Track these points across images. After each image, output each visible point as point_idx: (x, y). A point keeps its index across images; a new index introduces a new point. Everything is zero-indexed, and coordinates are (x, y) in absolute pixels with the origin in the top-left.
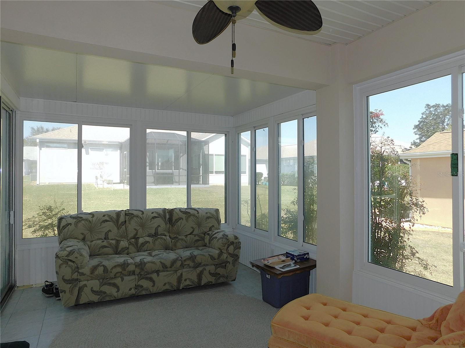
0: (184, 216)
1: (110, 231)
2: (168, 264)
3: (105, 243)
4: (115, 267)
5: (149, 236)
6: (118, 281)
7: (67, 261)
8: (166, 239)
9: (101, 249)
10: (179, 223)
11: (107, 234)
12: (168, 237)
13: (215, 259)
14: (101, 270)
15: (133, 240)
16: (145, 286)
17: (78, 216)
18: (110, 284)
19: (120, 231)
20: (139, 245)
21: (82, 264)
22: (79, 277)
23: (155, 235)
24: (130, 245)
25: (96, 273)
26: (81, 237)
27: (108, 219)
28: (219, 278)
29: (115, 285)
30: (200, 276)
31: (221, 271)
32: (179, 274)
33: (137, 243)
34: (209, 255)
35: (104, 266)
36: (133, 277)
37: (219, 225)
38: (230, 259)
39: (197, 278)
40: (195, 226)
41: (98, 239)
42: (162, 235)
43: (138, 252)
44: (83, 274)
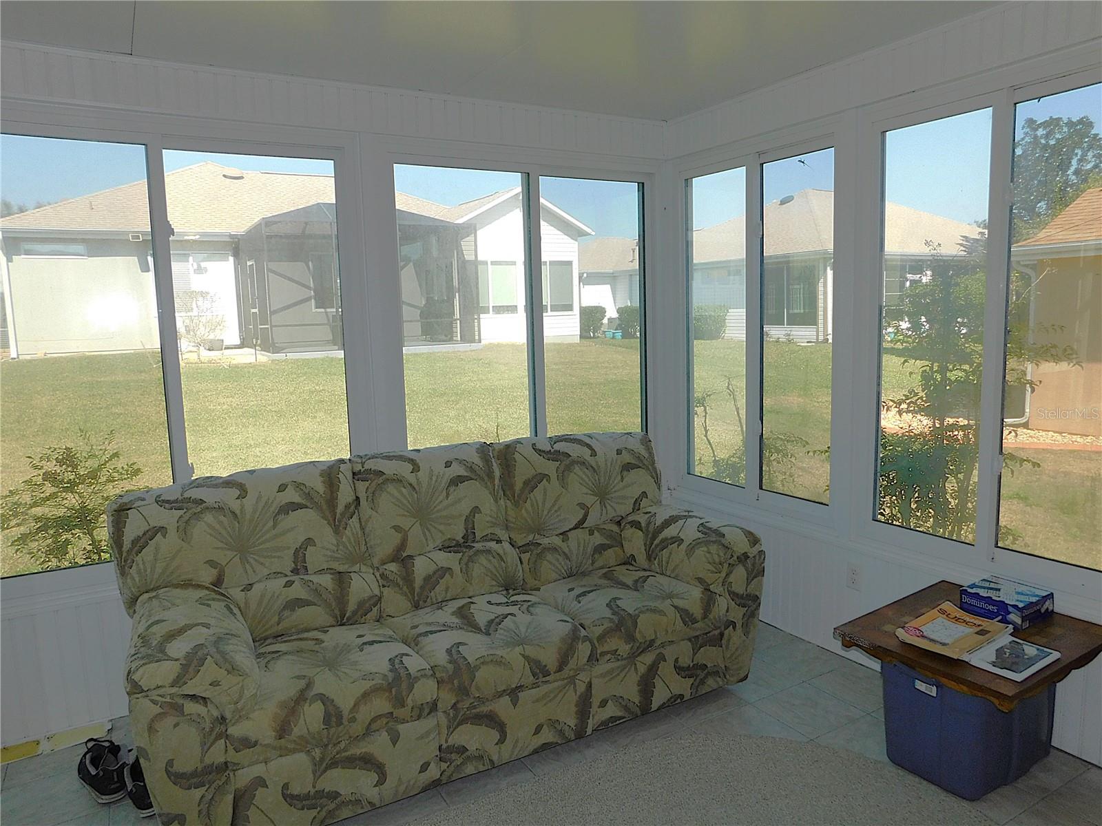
1: (309, 541)
2: (549, 658)
3: (298, 591)
4: (366, 695)
5: (445, 548)
6: (378, 745)
7: (181, 701)
8: (501, 552)
9: (286, 613)
10: (538, 494)
11: (299, 555)
12: (506, 545)
13: (694, 621)
14: (313, 714)
15: (393, 567)
16: (472, 747)
17: (186, 495)
18: (351, 762)
19: (344, 539)
20: (418, 582)
21: (239, 706)
22: (232, 756)
23: (466, 541)
24: (384, 586)
25: (298, 730)
26: (208, 576)
27: (297, 499)
28: (702, 682)
29: (368, 762)
30: (646, 687)
31: (710, 656)
32: (581, 688)
33: (408, 578)
34: (676, 607)
35: (323, 698)
36: (428, 723)
37: (659, 489)
38: (737, 614)
39: (640, 691)
40: (590, 500)
41: (268, 577)
42: (485, 538)
43: (417, 607)
44: (247, 743)
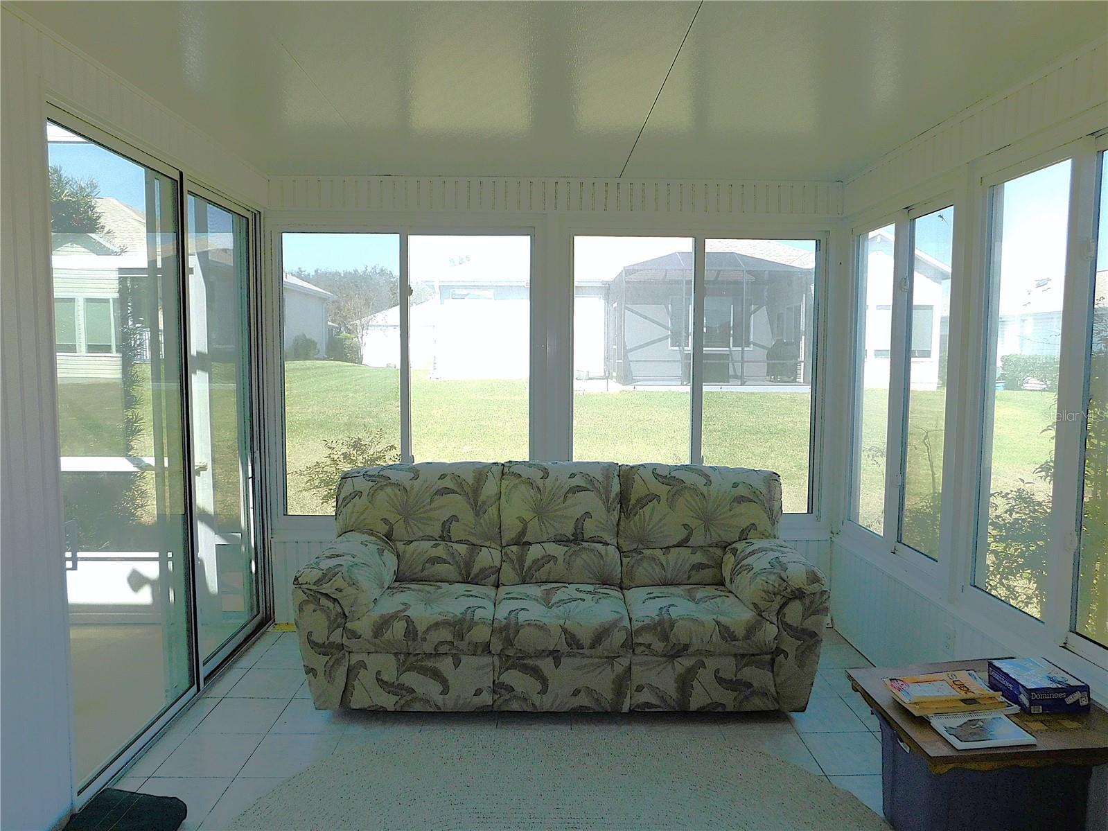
0: (662, 490)
1: (454, 518)
3: (440, 551)
4: (437, 625)
5: (558, 541)
6: (445, 665)
7: (319, 596)
8: (603, 553)
9: (428, 565)
10: (647, 509)
11: (446, 526)
12: (612, 550)
13: (734, 639)
14: (399, 628)
15: (514, 548)
16: (519, 689)
17: (381, 473)
18: (423, 671)
19: (482, 521)
20: (528, 564)
21: (353, 609)
22: (345, 641)
23: (577, 538)
24: (504, 561)
25: (388, 635)
26: (384, 529)
27: (451, 486)
28: (746, 698)
29: (436, 675)
30: (685, 683)
31: (758, 676)
32: (619, 669)
33: (521, 560)
34: (718, 623)
35: (408, 619)
36: (486, 660)
37: (773, 524)
38: (790, 645)
39: (678, 688)
40: (694, 523)
41: (423, 538)
42: (594, 540)
43: (524, 582)
44: (355, 635)
